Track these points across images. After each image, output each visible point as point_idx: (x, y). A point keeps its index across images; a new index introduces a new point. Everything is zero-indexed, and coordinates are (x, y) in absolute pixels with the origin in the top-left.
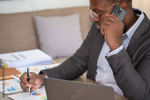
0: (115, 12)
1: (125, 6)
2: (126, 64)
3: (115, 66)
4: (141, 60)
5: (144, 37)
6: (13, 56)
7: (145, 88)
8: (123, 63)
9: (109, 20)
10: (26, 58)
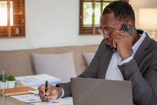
0: (124, 30)
1: (131, 24)
2: (136, 71)
3: (127, 73)
4: (146, 70)
5: (147, 51)
6: (24, 78)
7: (152, 92)
8: (133, 70)
9: (120, 35)
10: (37, 79)
